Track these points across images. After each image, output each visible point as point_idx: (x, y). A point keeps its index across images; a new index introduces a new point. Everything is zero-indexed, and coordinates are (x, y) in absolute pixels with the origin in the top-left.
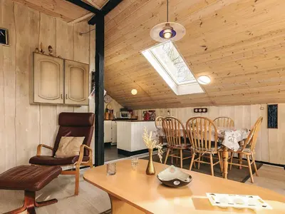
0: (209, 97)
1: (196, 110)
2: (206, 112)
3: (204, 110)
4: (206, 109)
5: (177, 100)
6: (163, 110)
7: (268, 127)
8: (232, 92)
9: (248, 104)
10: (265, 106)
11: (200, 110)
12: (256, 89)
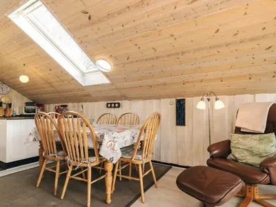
0: (118, 89)
1: (109, 105)
2: (119, 107)
3: (117, 105)
4: (119, 104)
5: (86, 92)
6: (76, 104)
7: (177, 124)
8: (140, 83)
9: (159, 98)
10: (174, 100)
11: (113, 105)
12: (161, 80)
